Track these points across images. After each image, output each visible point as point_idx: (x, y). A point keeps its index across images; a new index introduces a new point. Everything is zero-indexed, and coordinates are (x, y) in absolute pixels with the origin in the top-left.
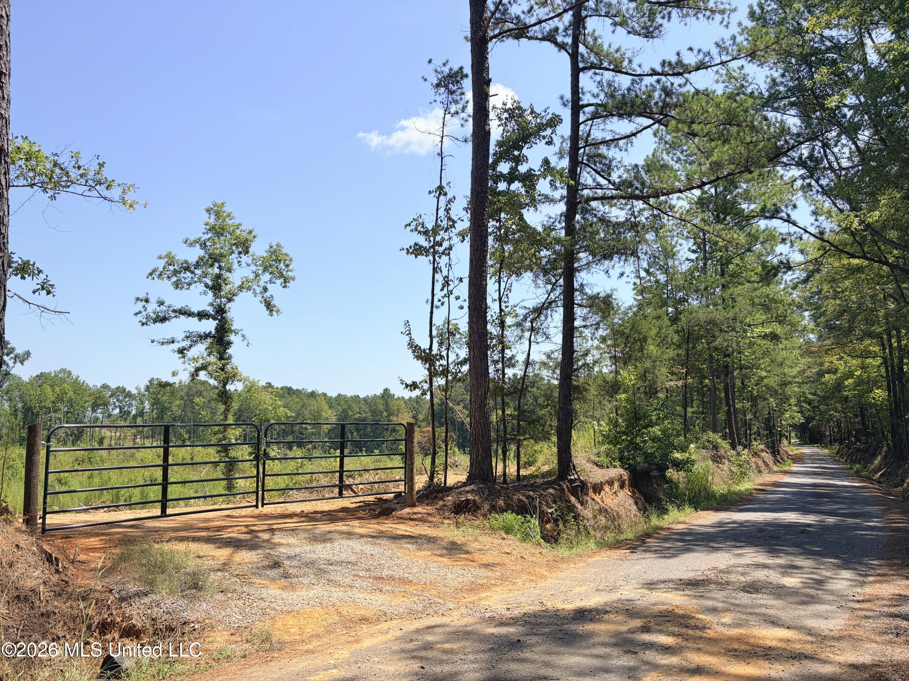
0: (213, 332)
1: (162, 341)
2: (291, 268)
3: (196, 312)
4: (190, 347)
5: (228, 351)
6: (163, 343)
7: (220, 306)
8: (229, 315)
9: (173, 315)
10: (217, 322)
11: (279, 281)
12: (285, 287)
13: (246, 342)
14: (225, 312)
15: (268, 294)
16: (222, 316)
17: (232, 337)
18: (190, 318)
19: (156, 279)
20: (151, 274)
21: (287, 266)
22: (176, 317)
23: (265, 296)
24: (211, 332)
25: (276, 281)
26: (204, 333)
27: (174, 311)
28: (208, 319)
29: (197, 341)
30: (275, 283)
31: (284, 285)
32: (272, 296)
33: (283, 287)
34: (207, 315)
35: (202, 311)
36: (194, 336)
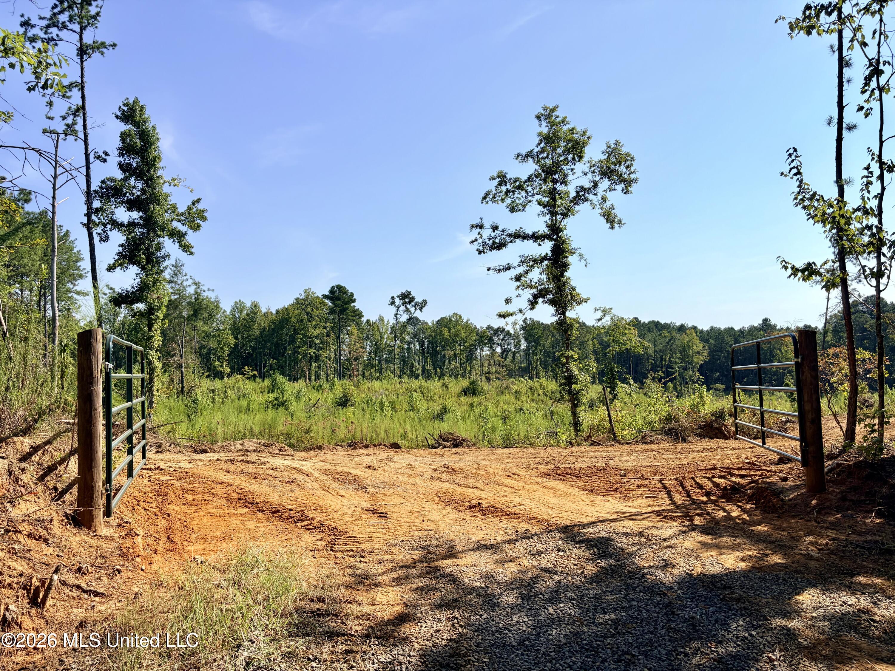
0: (550, 254)
1: (498, 268)
2: (632, 169)
3: (531, 233)
4: (527, 272)
5: (566, 274)
6: (499, 271)
7: (555, 224)
8: (563, 234)
9: (508, 239)
10: (553, 242)
11: (620, 187)
12: (627, 192)
13: (583, 262)
14: (561, 231)
15: (608, 204)
16: (558, 236)
17: (571, 259)
18: (526, 241)
19: (490, 203)
20: (484, 198)
21: (627, 167)
22: (511, 242)
23: (604, 206)
24: (547, 254)
25: (616, 187)
26: (540, 255)
27: (509, 235)
28: (544, 240)
29: (533, 266)
30: (615, 190)
31: (625, 191)
32: (612, 205)
33: (625, 193)
34: (542, 236)
35: (537, 232)
36: (530, 260)
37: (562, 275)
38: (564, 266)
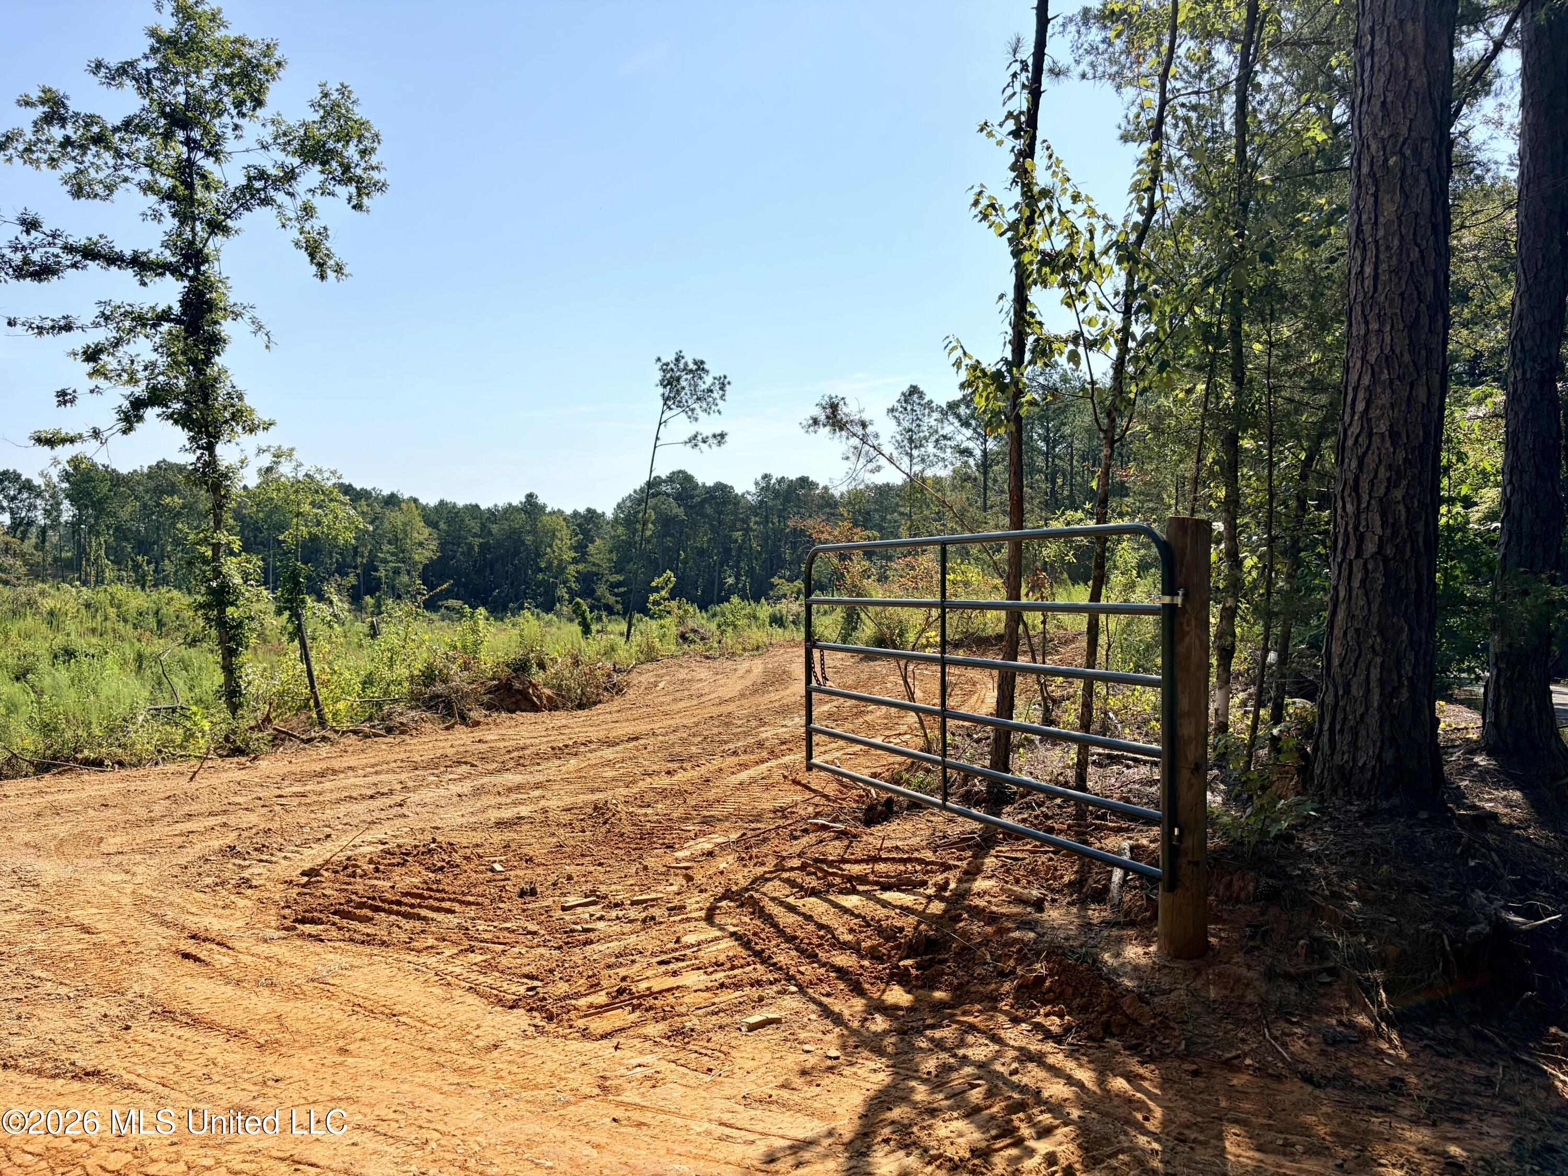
0: (177, 309)
1: (37, 322)
2: (374, 160)
3: (128, 253)
4: (117, 343)
5: (217, 359)
6: (40, 330)
7: (192, 243)
8: (212, 270)
9: (66, 259)
10: (187, 283)
11: (344, 191)
12: (358, 207)
13: (262, 337)
14: (206, 260)
15: (315, 224)
16: (197, 270)
17: (227, 328)
18: (114, 269)
19: (17, 161)
21: (363, 153)
22: (74, 265)
23: (307, 227)
24: (170, 308)
25: (337, 189)
26: (153, 308)
27: (69, 249)
28: (162, 274)
29: (131, 330)
30: (332, 194)
31: (354, 202)
32: (325, 229)
33: (354, 207)
34: (158, 266)
35: (145, 254)
36: (125, 314)
37: (208, 361)
38: (214, 342)
